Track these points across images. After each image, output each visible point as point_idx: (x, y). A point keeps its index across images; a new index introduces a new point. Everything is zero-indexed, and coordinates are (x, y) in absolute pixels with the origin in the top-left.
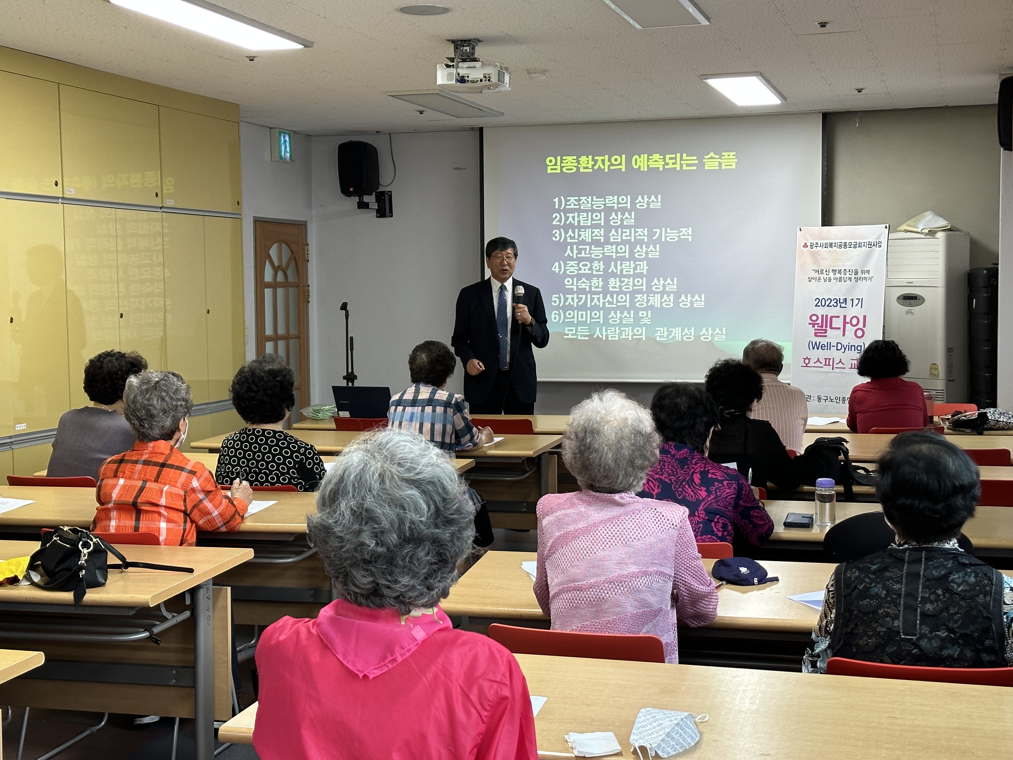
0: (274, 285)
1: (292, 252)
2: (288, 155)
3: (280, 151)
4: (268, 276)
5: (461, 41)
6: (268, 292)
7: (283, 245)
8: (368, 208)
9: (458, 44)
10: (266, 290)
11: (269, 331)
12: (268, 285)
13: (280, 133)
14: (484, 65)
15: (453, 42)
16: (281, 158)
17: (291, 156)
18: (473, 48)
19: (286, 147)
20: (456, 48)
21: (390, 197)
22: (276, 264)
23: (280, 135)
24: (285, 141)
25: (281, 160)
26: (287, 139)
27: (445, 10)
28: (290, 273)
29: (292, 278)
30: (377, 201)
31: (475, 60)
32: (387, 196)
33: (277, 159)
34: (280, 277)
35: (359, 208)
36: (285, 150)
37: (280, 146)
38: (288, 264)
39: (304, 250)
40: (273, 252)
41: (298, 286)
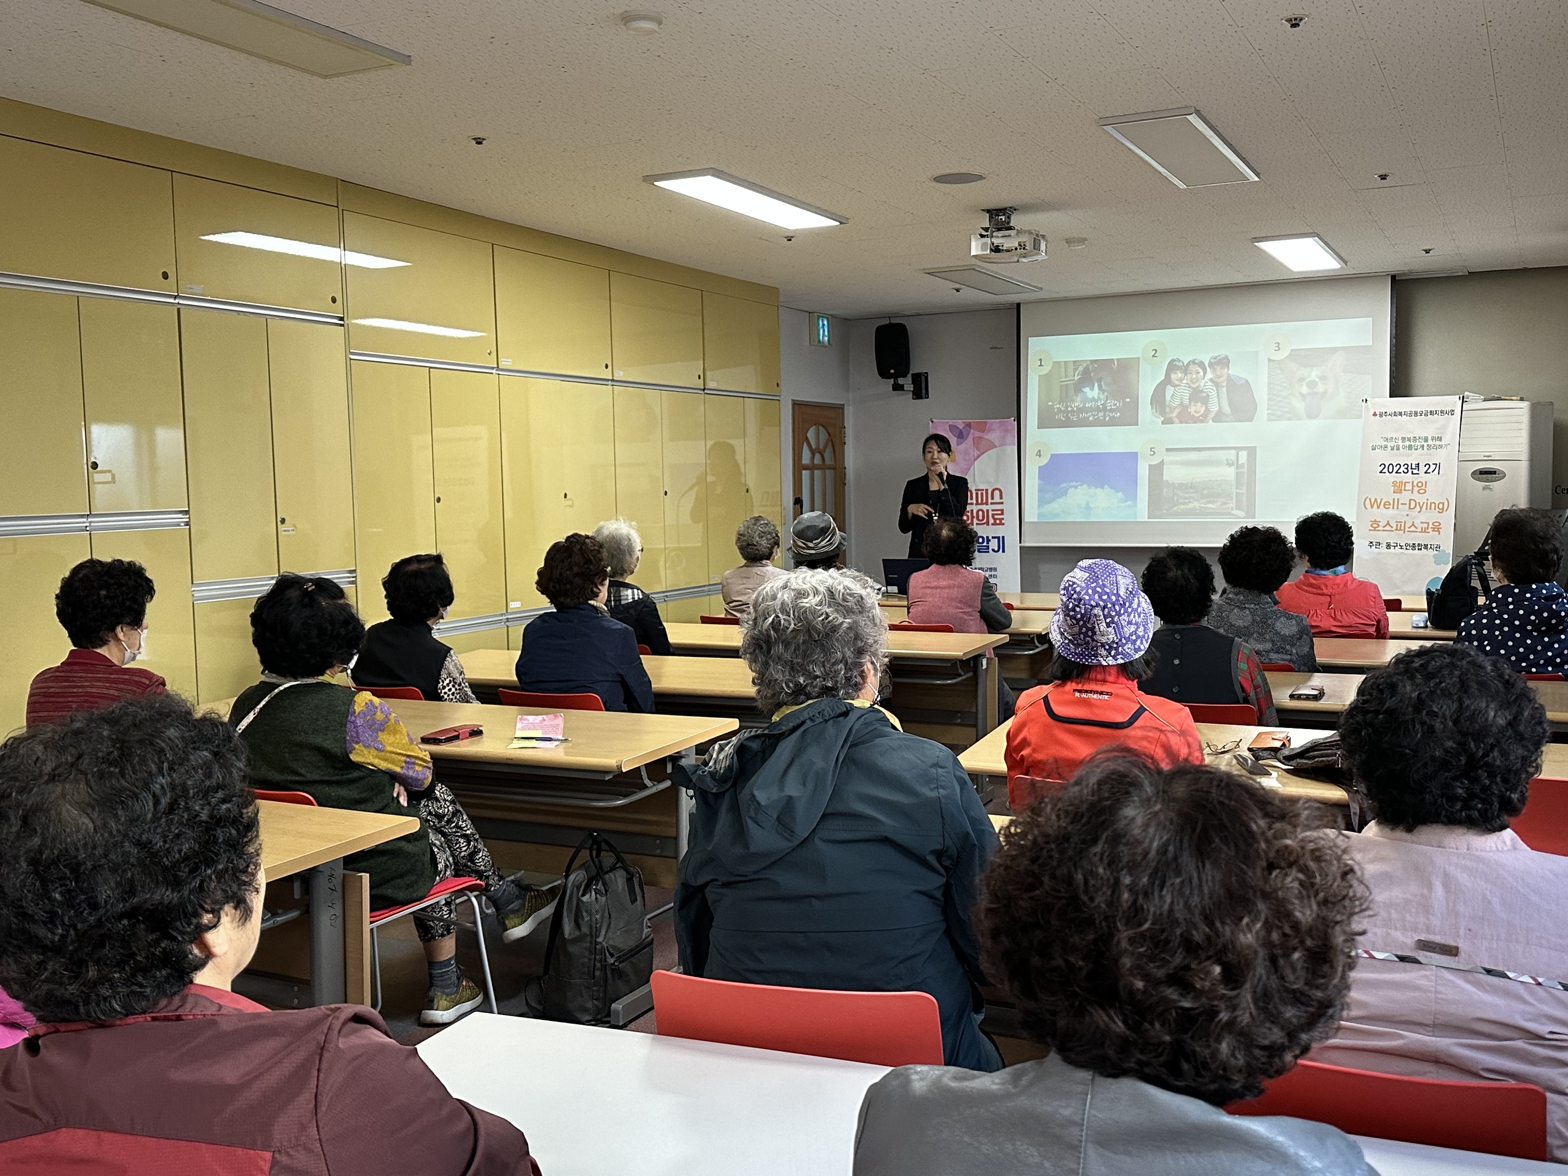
0: (811, 468)
1: (830, 434)
2: (826, 339)
3: (819, 335)
4: (806, 459)
5: (997, 210)
6: (805, 474)
7: (821, 428)
8: (903, 390)
9: (994, 213)
12: (806, 468)
13: (819, 317)
14: (1019, 232)
15: (988, 211)
16: (819, 341)
17: (829, 340)
18: (1009, 217)
19: (824, 331)
20: (991, 218)
21: (927, 378)
22: (814, 447)
23: (818, 319)
24: (823, 325)
25: (819, 345)
26: (826, 323)
27: (980, 177)
29: (829, 460)
30: (913, 383)
31: (1010, 228)
32: (923, 378)
33: (816, 343)
34: (818, 460)
35: (894, 390)
36: (824, 334)
37: (819, 331)
38: (826, 447)
39: (840, 432)
40: (811, 434)
41: (834, 469)
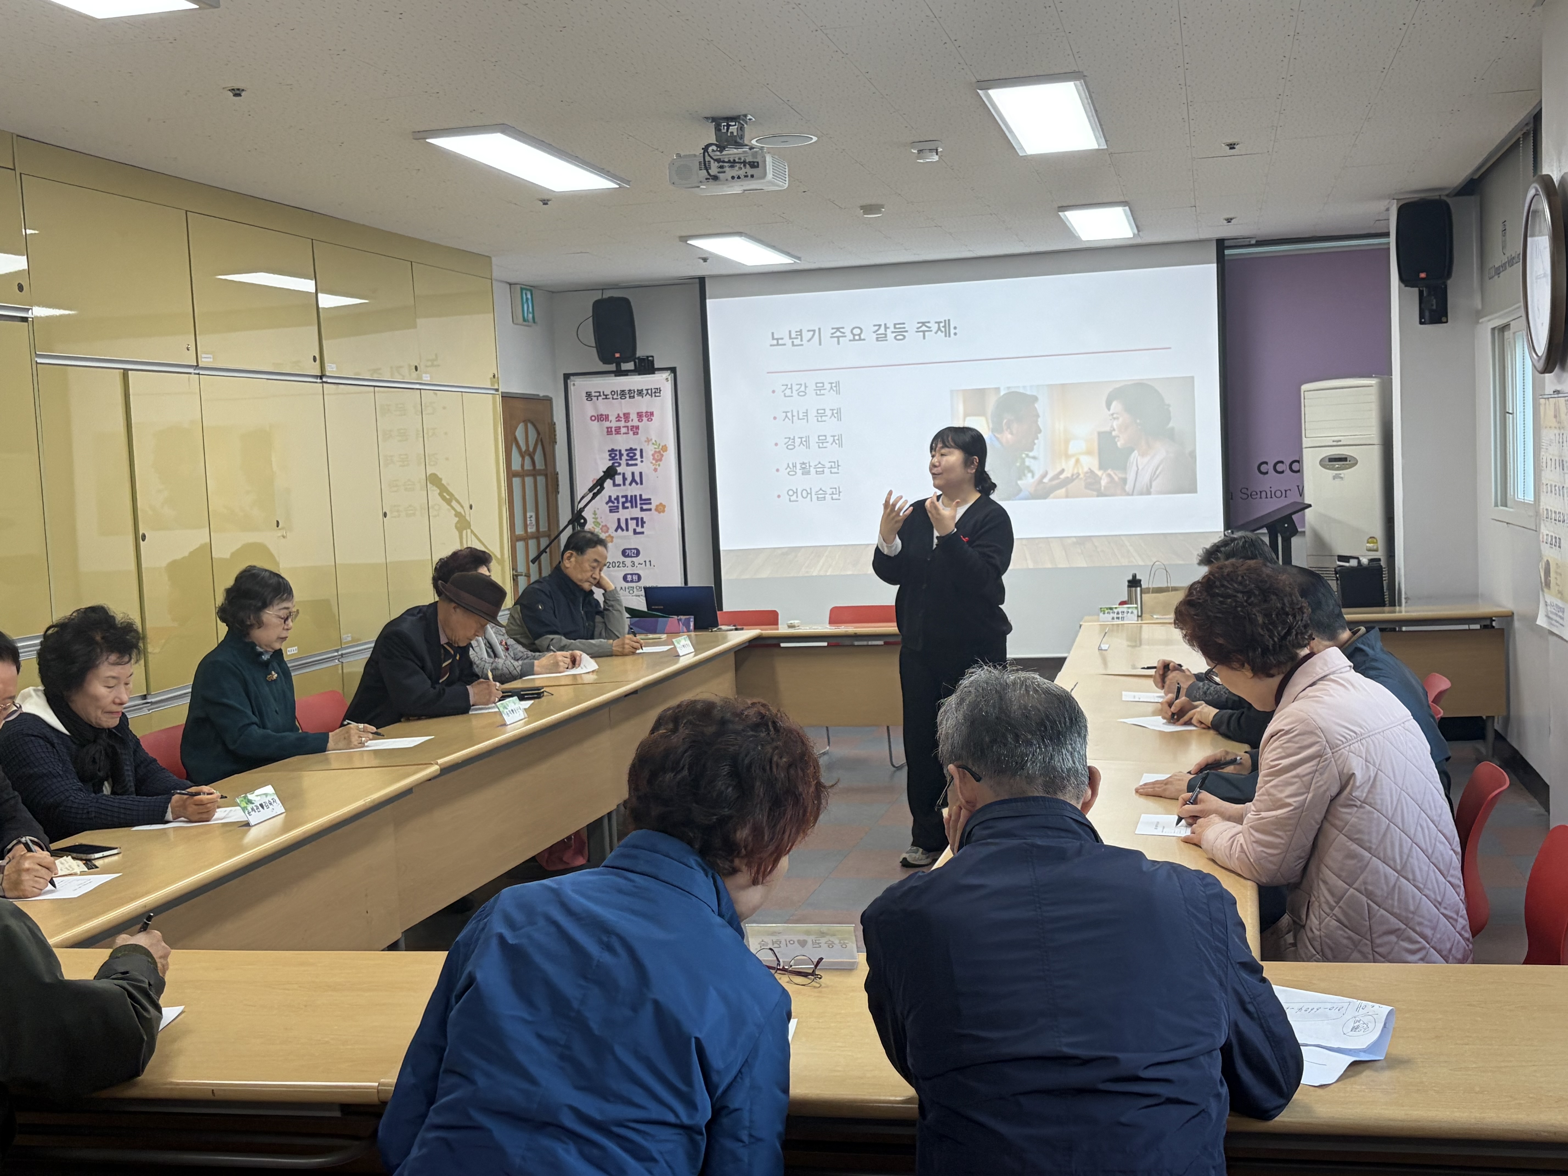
0: (522, 475)
1: (538, 433)
2: (531, 316)
3: (523, 312)
4: (517, 464)
7: (530, 425)
10: (514, 479)
11: (519, 531)
12: (517, 475)
13: (522, 290)
16: (524, 319)
17: (533, 318)
19: (528, 307)
21: (652, 363)
22: (523, 449)
23: (522, 292)
24: (527, 299)
25: (525, 323)
26: (529, 296)
28: (538, 457)
29: (540, 465)
30: (636, 365)
32: (648, 362)
33: (520, 321)
34: (528, 464)
35: (615, 375)
36: (528, 311)
37: (522, 306)
38: (535, 448)
39: (550, 430)
40: (520, 433)
41: (546, 476)
